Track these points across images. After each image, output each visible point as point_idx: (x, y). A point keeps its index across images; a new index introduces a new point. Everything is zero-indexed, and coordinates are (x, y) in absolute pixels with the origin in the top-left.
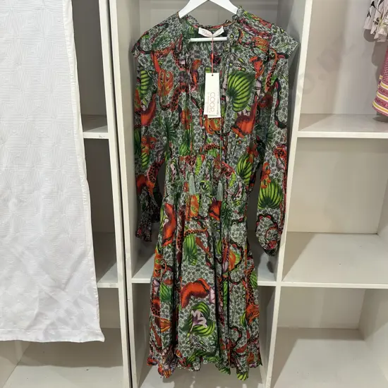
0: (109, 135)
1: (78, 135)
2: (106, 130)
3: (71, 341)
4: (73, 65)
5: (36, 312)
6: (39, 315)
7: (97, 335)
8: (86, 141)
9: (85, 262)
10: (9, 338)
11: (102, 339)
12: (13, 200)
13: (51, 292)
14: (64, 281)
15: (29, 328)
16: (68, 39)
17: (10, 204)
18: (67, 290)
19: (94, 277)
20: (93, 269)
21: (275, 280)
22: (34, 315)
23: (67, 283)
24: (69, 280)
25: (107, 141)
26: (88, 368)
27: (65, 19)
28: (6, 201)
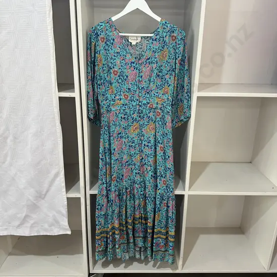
0: (75, 94)
1: (55, 95)
2: (74, 92)
3: (48, 234)
4: (52, 48)
5: (24, 215)
6: (26, 216)
7: (66, 230)
8: (60, 98)
9: (58, 179)
10: (5, 233)
11: (69, 232)
12: (11, 138)
13: (35, 200)
14: (44, 193)
15: (19, 226)
16: (49, 31)
17: (8, 141)
18: (45, 199)
19: (64, 190)
20: (64, 184)
21: (184, 190)
22: (23, 217)
23: (45, 195)
24: (47, 191)
25: (74, 98)
26: (58, 256)
27: (47, 19)
28: (6, 138)
